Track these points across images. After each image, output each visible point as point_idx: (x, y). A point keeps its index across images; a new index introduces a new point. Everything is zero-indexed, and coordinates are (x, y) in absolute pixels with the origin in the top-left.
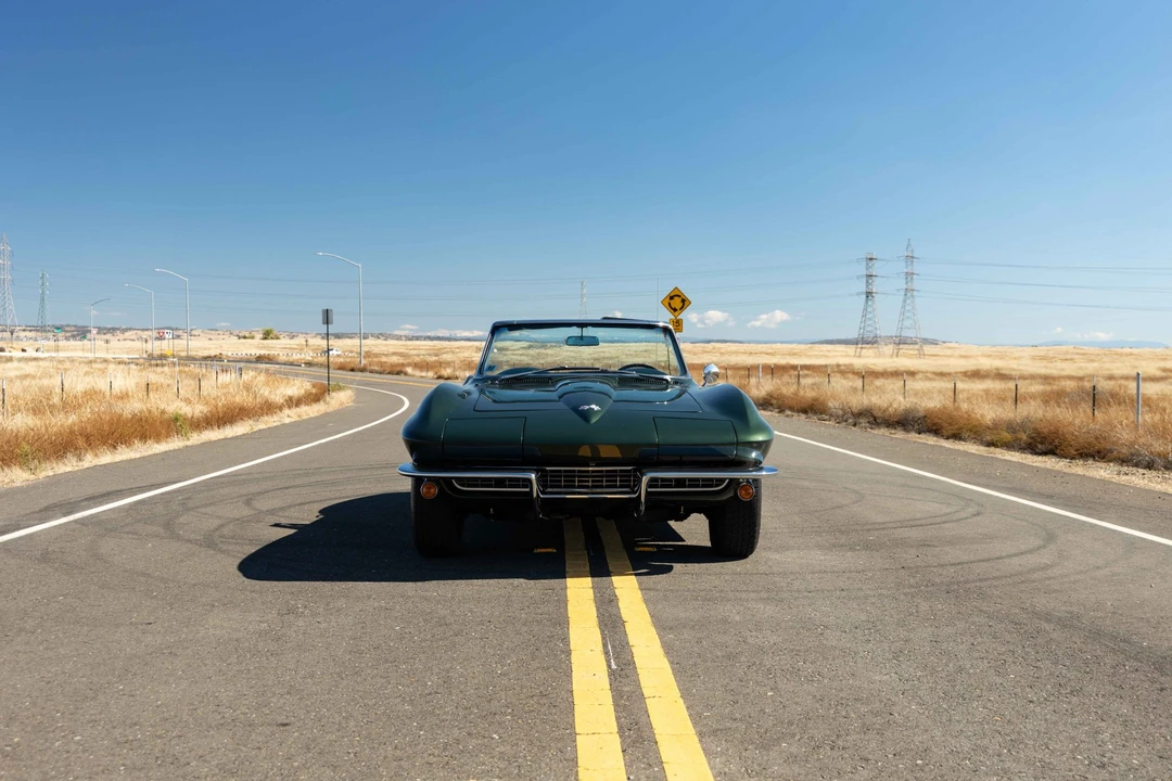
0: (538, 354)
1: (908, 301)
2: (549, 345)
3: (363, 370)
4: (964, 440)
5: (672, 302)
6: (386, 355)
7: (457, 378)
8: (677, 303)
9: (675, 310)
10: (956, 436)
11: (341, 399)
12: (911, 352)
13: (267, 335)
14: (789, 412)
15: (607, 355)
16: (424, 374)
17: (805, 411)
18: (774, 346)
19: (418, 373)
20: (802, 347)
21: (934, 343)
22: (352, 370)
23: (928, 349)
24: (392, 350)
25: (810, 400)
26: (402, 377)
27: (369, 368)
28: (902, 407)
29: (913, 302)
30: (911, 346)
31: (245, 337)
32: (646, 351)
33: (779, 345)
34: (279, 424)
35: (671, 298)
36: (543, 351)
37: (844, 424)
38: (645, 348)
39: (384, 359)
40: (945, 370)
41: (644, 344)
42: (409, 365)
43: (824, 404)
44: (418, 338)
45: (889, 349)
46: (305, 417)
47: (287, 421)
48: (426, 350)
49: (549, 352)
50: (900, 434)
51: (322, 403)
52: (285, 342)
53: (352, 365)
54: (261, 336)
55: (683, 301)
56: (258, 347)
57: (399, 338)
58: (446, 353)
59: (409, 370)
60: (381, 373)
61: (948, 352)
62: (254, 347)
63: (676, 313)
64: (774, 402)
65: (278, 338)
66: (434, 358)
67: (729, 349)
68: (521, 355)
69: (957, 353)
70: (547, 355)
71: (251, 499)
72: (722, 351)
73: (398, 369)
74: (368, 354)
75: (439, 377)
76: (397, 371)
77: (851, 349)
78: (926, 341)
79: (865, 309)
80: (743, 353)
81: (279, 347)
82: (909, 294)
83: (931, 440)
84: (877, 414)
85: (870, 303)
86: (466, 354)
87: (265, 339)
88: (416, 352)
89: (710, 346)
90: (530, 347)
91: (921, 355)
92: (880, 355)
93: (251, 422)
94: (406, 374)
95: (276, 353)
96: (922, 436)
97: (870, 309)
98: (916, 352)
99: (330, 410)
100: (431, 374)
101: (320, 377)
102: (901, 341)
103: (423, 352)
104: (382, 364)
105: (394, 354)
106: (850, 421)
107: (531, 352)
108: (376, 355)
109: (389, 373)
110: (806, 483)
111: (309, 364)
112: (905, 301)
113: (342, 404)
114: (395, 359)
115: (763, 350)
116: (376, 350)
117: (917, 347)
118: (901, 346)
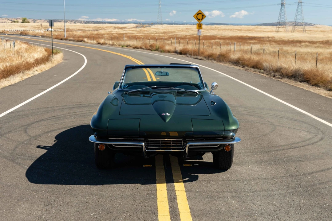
0: (141, 30)
1: (300, 7)
2: (145, 25)
3: (66, 39)
4: (319, 87)
5: (198, 16)
6: (76, 30)
7: (106, 44)
8: (200, 17)
9: (199, 20)
10: (316, 85)
11: (58, 58)
12: (300, 29)
13: (24, 21)
14: (246, 68)
15: (170, 30)
16: (92, 42)
17: (253, 67)
18: (241, 26)
19: (89, 41)
20: (253, 27)
21: (310, 25)
22: (62, 39)
23: (307, 28)
24: (78, 28)
25: (256, 61)
26: (82, 43)
27: (68, 38)
28: (295, 69)
29: (301, 8)
30: (300, 27)
31: (14, 22)
32: (187, 29)
33: (243, 26)
34: (33, 75)
35: (198, 14)
36: (142, 29)
37: (270, 75)
38: (186, 27)
39: (75, 33)
40: (314, 40)
41: (185, 25)
42: (86, 37)
43: (261, 64)
44: (88, 22)
45: (290, 28)
46: (44, 70)
47: (36, 73)
48: (92, 28)
49: (145, 29)
50: (293, 83)
51: (50, 62)
52: (32, 24)
53: (61, 37)
54: (21, 21)
55: (203, 16)
56: (20, 26)
57: (81, 22)
58: (101, 29)
59: (86, 40)
60: (74, 41)
61: (316, 29)
62: (18, 27)
63: (200, 21)
64: (241, 62)
65: (29, 22)
66: (96, 32)
67: (222, 28)
68: (133, 31)
69: (320, 29)
70: (144, 30)
71: (26, 129)
72: (219, 29)
73: (81, 39)
74: (68, 30)
75: (99, 43)
76: (80, 40)
77: (274, 28)
78: (307, 24)
79: (281, 11)
80: (228, 30)
81: (30, 27)
82: (300, 5)
83: (305, 86)
84: (284, 72)
85: (283, 8)
86: (109, 30)
87: (23, 22)
88: (88, 29)
89: (214, 26)
90: (137, 27)
91: (304, 31)
92: (286, 32)
93: (21, 74)
94: (84, 42)
95: (28, 29)
96: (302, 84)
97: (283, 11)
98: (302, 29)
99: (54, 65)
100: (95, 42)
101: (48, 43)
102: (296, 24)
103: (91, 29)
104: (74, 36)
105: (79, 30)
106: (272, 74)
107: (138, 29)
108: (71, 31)
109: (77, 41)
110: (253, 118)
111: (43, 36)
112: (298, 7)
113: (59, 61)
114: (79, 33)
115: (237, 28)
116: (71, 28)
117: (302, 27)
118: (296, 27)
